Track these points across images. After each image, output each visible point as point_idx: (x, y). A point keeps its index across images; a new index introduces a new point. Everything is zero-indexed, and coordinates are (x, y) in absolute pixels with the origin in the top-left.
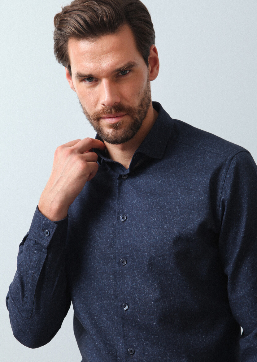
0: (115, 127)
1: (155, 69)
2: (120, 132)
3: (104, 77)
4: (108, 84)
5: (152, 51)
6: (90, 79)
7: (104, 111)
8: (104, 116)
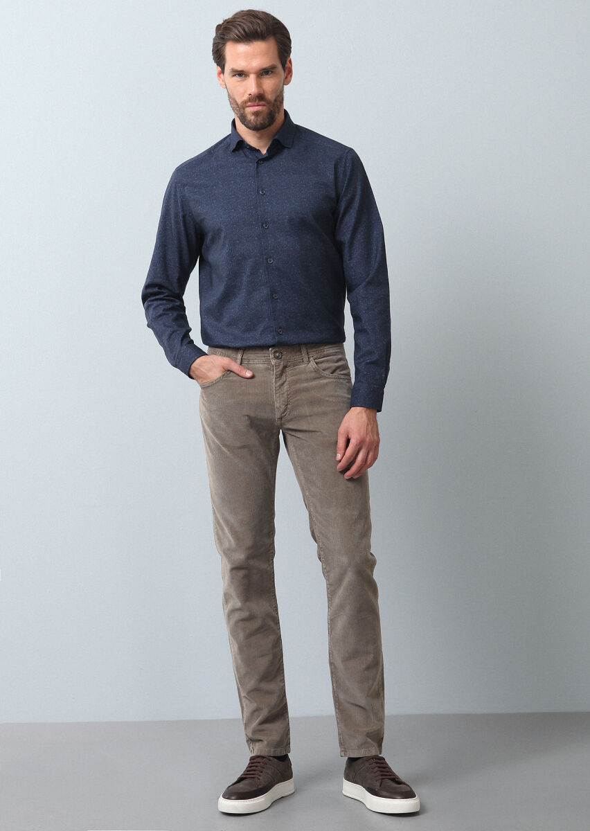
1: (289, 77)
3: (253, 73)
4: (255, 79)
6: (240, 76)
8: (249, 104)
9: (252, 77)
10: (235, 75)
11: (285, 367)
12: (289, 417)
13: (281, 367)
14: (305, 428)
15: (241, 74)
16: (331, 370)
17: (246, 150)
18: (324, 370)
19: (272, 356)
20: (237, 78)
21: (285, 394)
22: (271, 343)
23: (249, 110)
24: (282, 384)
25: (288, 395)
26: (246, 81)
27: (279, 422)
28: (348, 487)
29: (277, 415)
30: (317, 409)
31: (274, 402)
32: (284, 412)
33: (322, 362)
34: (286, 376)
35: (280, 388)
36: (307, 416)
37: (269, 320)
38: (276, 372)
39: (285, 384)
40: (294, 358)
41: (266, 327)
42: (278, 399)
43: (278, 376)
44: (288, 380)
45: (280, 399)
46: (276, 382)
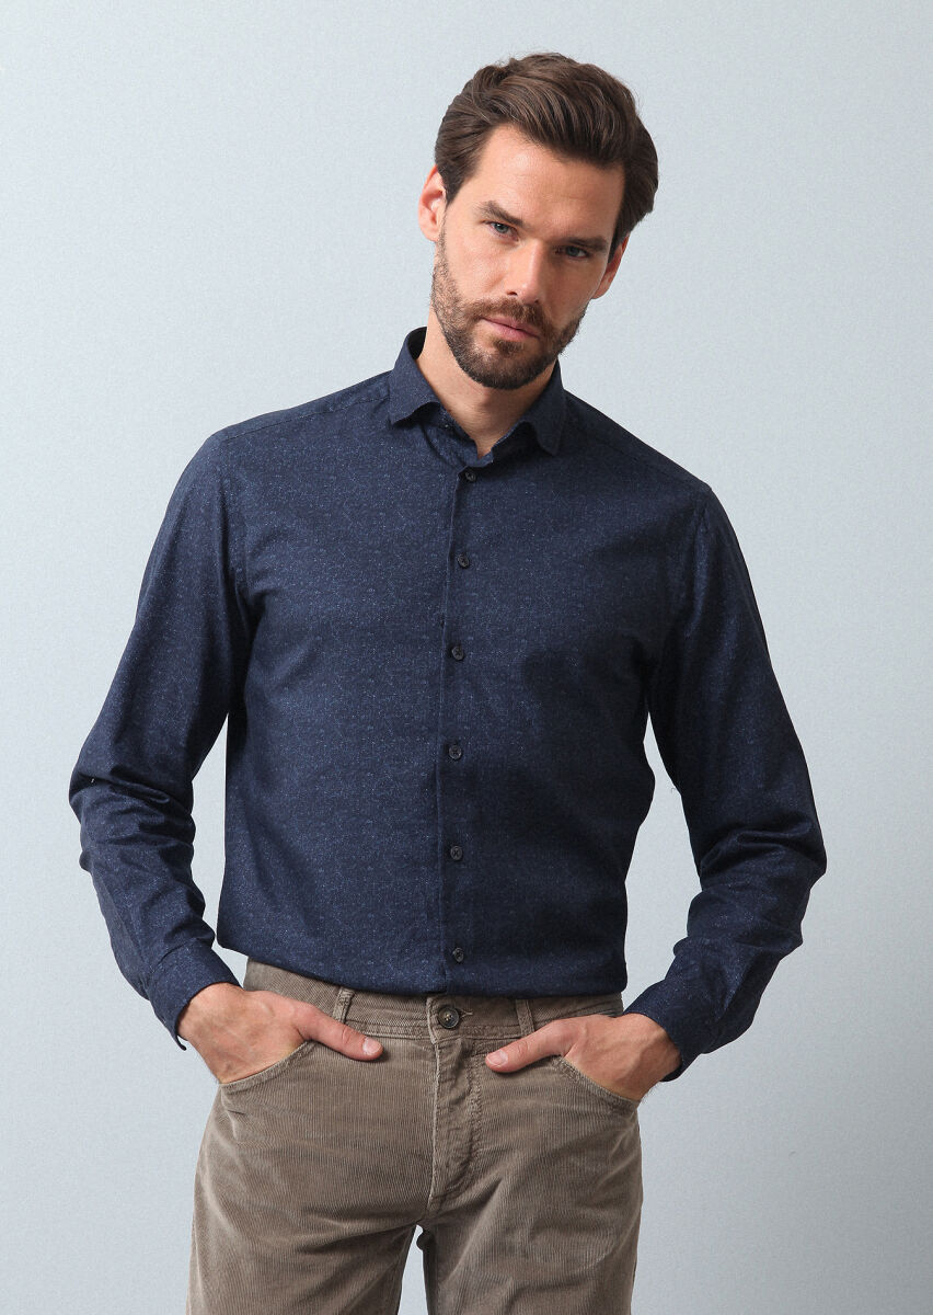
0: (505, 348)
2: (508, 365)
8: (498, 315)
9: (534, 248)
10: (488, 223)
11: (466, 1054)
13: (456, 1052)
19: (431, 1019)
20: (490, 234)
21: (465, 1131)
22: (429, 988)
23: (489, 330)
24: (459, 1101)
25: (473, 1132)
29: (437, 1186)
31: (429, 1150)
32: (458, 1179)
34: (471, 1079)
35: (451, 1110)
37: (430, 918)
38: (442, 1065)
39: (468, 1100)
40: (494, 1031)
41: (418, 936)
42: (445, 1141)
43: (448, 1076)
44: (476, 1088)
45: (449, 1144)
46: (441, 1094)
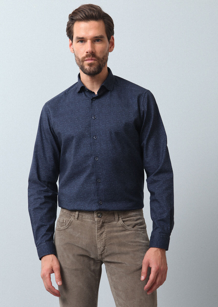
0: (90, 65)
1: (112, 47)
2: (92, 69)
3: (89, 39)
4: (90, 43)
5: (112, 38)
6: (82, 42)
7: (87, 56)
8: (87, 58)
9: (89, 42)
10: (78, 42)
11: (104, 223)
12: (106, 254)
13: (101, 223)
14: (116, 261)
15: (82, 40)
16: (132, 226)
17: (86, 92)
18: (128, 226)
19: (95, 216)
20: (80, 44)
21: (104, 240)
22: (95, 210)
23: (86, 63)
24: (102, 234)
25: (105, 240)
26: (85, 45)
27: (100, 257)
28: (141, 299)
29: (99, 252)
30: (124, 249)
31: (96, 244)
32: (103, 251)
33: (127, 221)
34: (104, 229)
35: (100, 236)
36: (117, 254)
37: (94, 195)
38: (98, 226)
39: (104, 233)
40: (109, 217)
41: (92, 200)
42: (99, 243)
43: (99, 228)
44: (105, 231)
45: (100, 243)
46: (98, 232)
